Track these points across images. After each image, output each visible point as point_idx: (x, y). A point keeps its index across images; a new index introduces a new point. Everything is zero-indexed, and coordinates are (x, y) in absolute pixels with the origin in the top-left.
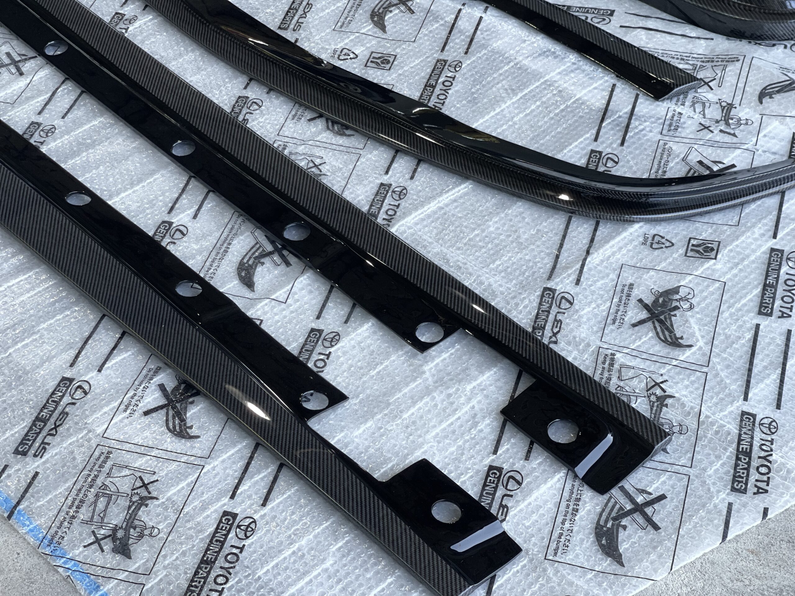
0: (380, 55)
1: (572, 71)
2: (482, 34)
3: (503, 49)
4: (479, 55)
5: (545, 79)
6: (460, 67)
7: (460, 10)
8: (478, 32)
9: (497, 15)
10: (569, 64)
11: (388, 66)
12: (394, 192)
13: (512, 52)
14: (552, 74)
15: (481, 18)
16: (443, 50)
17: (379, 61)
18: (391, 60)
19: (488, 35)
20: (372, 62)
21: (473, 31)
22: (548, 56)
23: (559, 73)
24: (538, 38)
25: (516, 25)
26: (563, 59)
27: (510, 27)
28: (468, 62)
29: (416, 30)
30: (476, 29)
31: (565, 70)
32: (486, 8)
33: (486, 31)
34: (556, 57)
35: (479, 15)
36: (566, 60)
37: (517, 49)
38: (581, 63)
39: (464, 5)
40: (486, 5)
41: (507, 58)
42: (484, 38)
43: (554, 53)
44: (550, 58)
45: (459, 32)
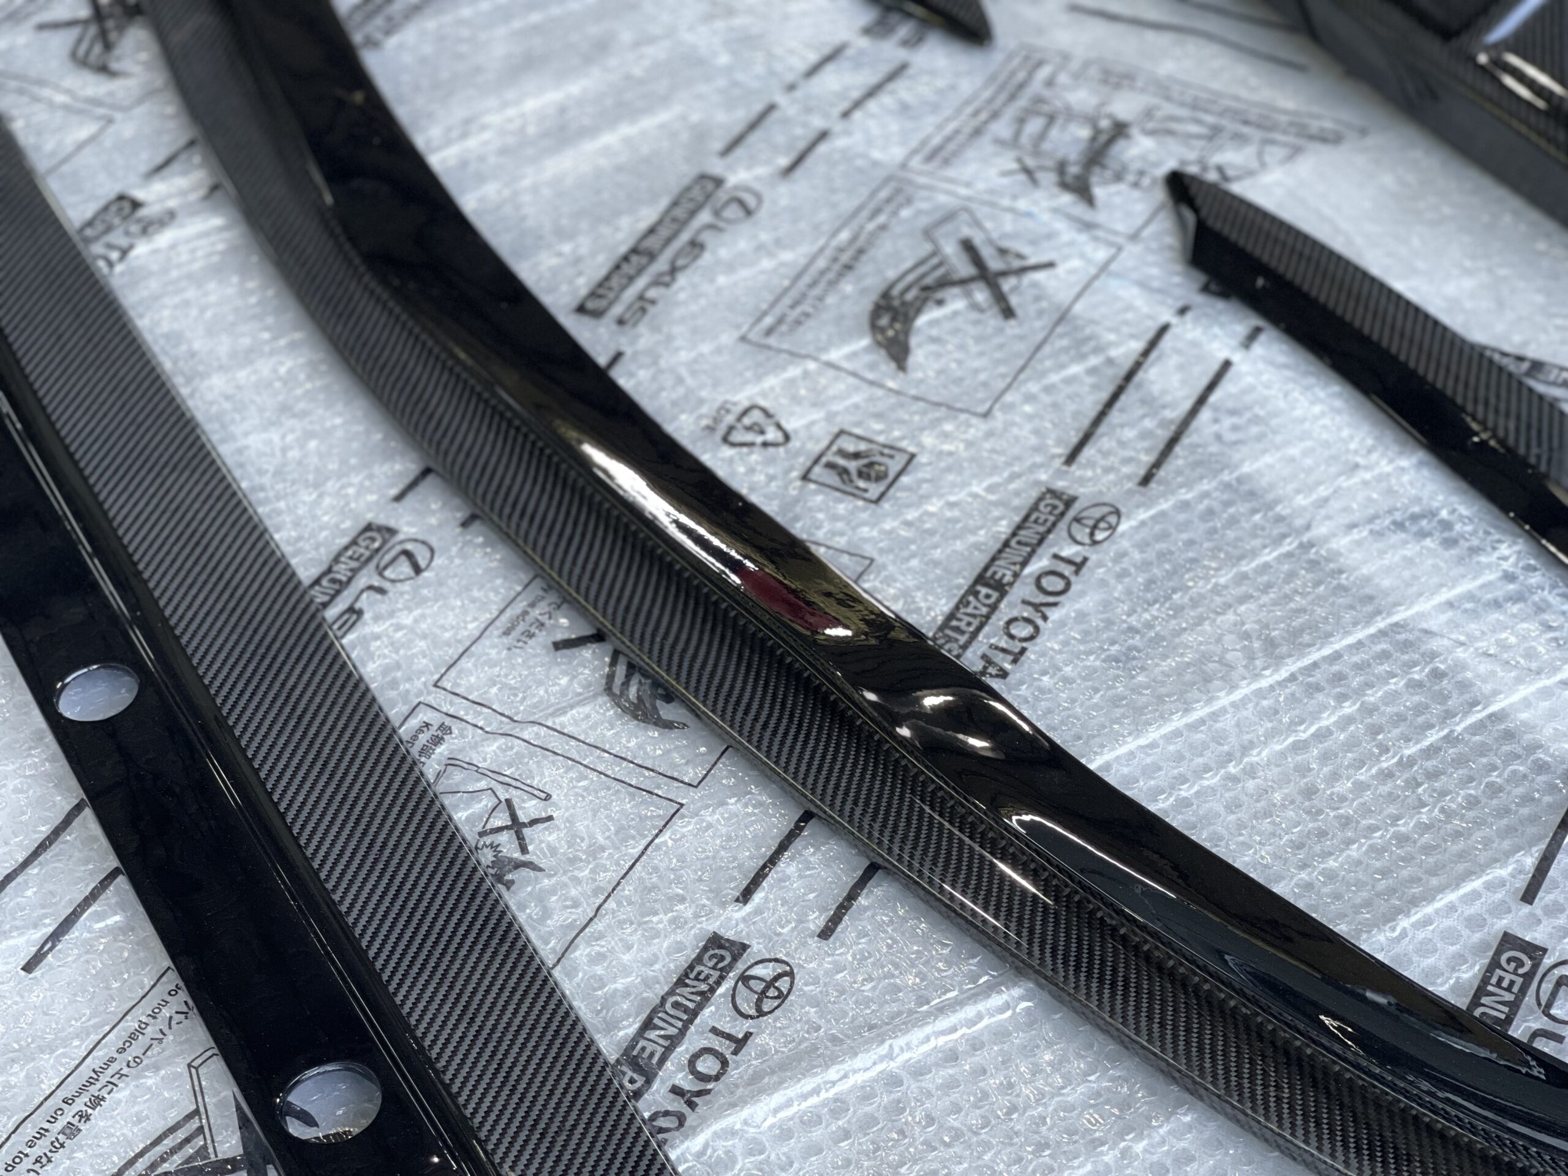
0: (863, 447)
1: (1497, 604)
2: (1216, 421)
3: (1272, 486)
4: (1185, 495)
5: (1395, 619)
6: (1112, 528)
7: (1164, 329)
8: (1205, 415)
9: (1282, 359)
10: (1491, 576)
11: (874, 490)
12: (744, 979)
13: (1301, 501)
14: (1423, 606)
15: (1227, 365)
16: (1071, 458)
17: (853, 466)
18: (894, 466)
19: (1235, 428)
20: (830, 466)
21: (1187, 405)
22: (1423, 534)
23: (1450, 604)
24: (1404, 463)
25: (1338, 403)
26: (1474, 551)
27: (1317, 409)
28: (1143, 515)
29: (1003, 376)
30: (1202, 400)
31: (1470, 597)
32: (1253, 336)
33: (1233, 412)
34: (1450, 543)
35: (1222, 355)
36: (1483, 559)
37: (1323, 491)
38: (1535, 579)
39: (1183, 311)
40: (1256, 321)
41: (1280, 519)
42: (1218, 437)
43: (1446, 525)
44: (1428, 542)
45: (1143, 402)
